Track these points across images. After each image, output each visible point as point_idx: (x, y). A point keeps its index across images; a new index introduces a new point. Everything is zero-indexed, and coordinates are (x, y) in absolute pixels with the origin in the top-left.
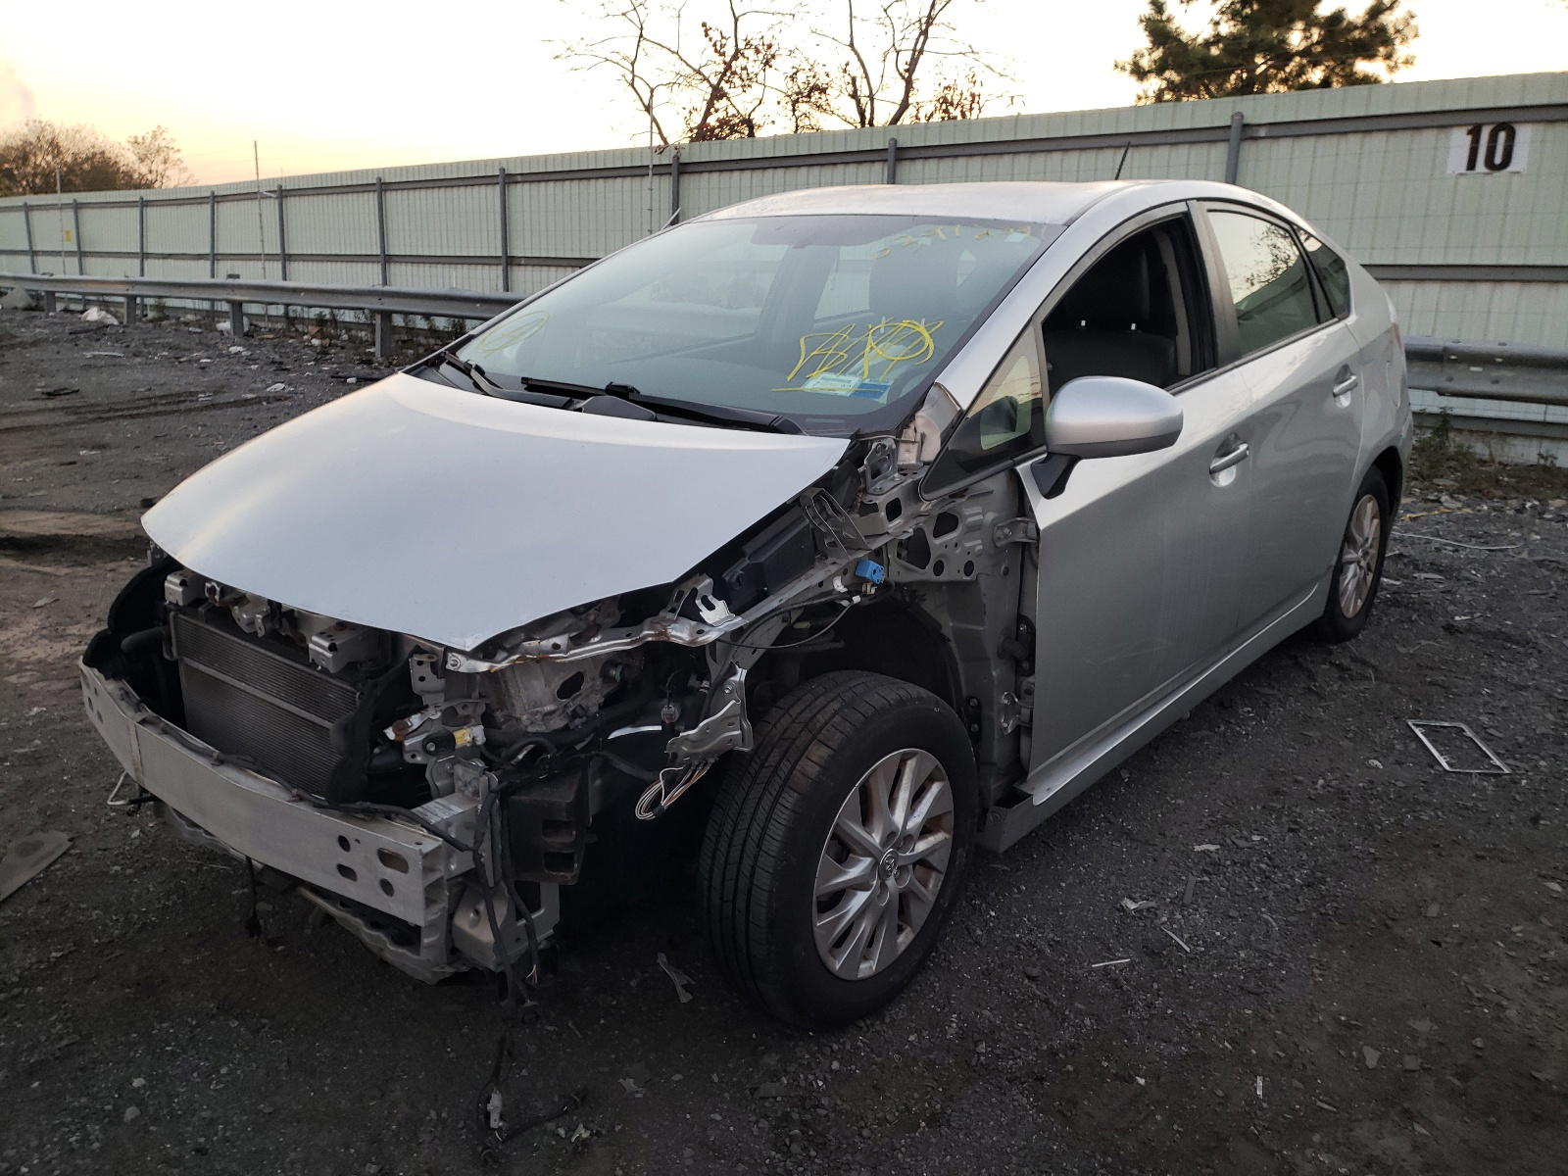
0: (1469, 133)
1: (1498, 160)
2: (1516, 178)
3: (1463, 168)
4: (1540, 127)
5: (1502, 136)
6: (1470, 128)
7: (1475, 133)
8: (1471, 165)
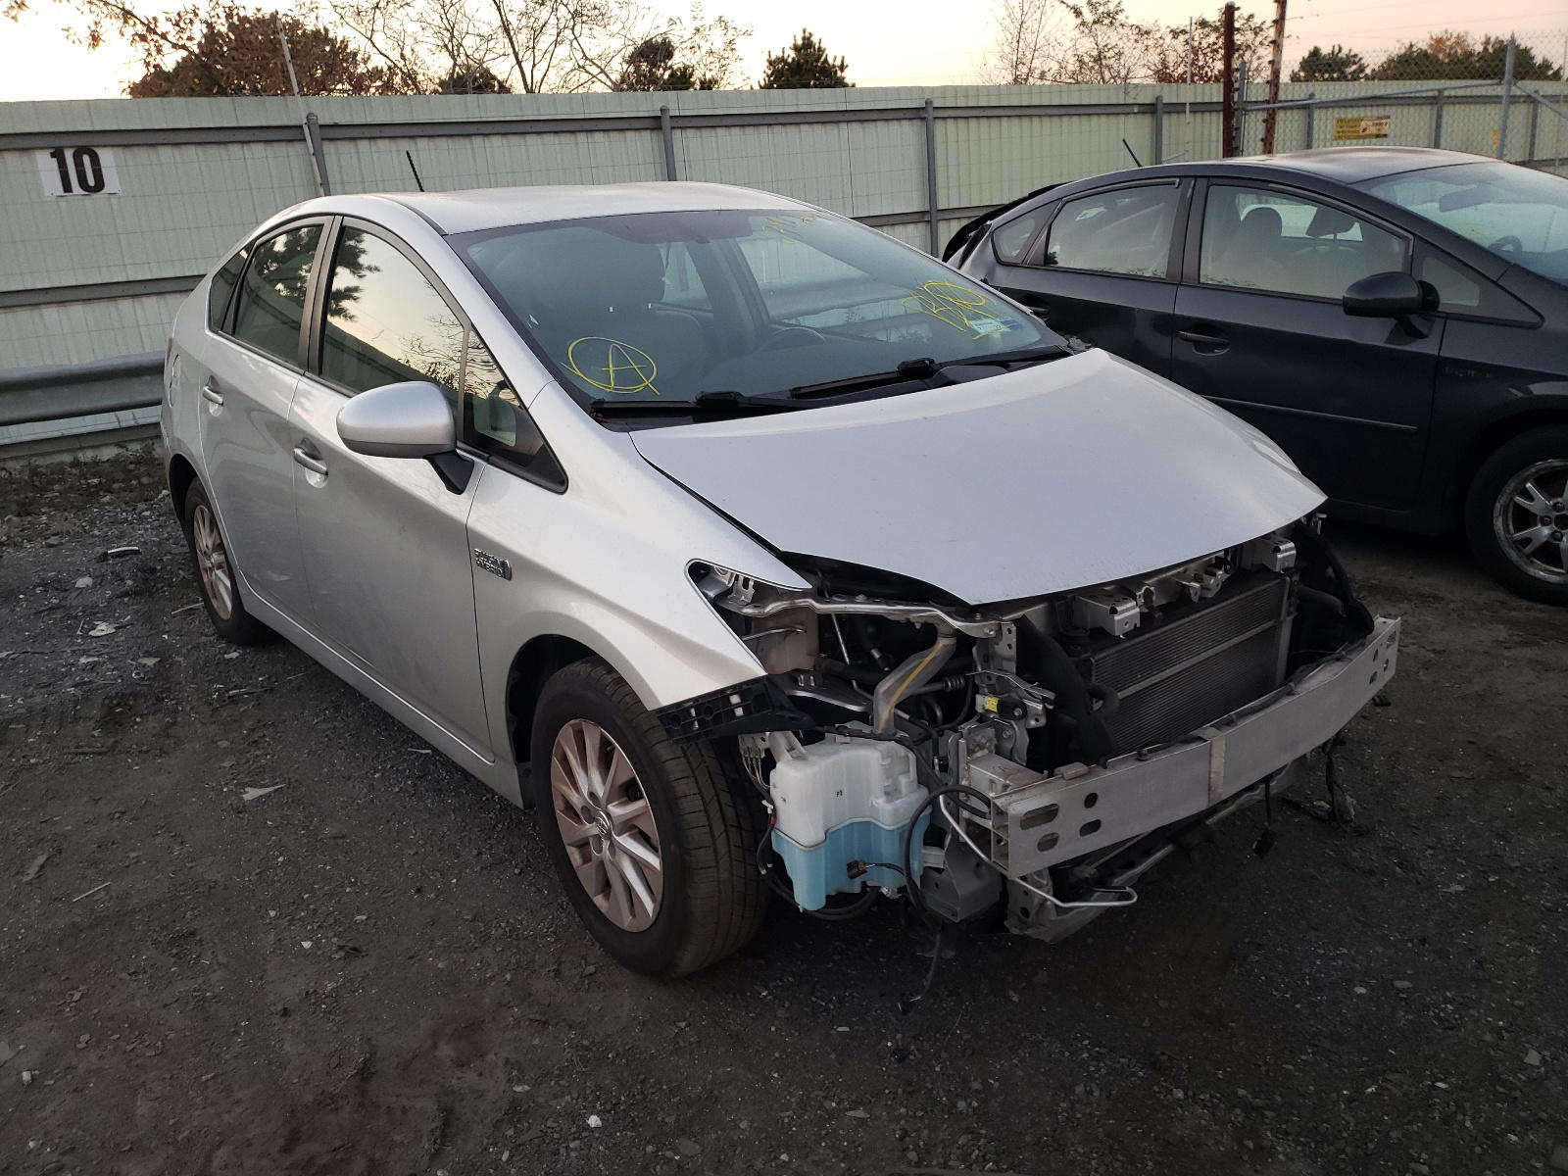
0: (53, 155)
1: (91, 182)
2: (114, 200)
3: (61, 191)
4: (120, 151)
5: (86, 159)
6: (52, 151)
7: (58, 154)
8: (67, 188)
